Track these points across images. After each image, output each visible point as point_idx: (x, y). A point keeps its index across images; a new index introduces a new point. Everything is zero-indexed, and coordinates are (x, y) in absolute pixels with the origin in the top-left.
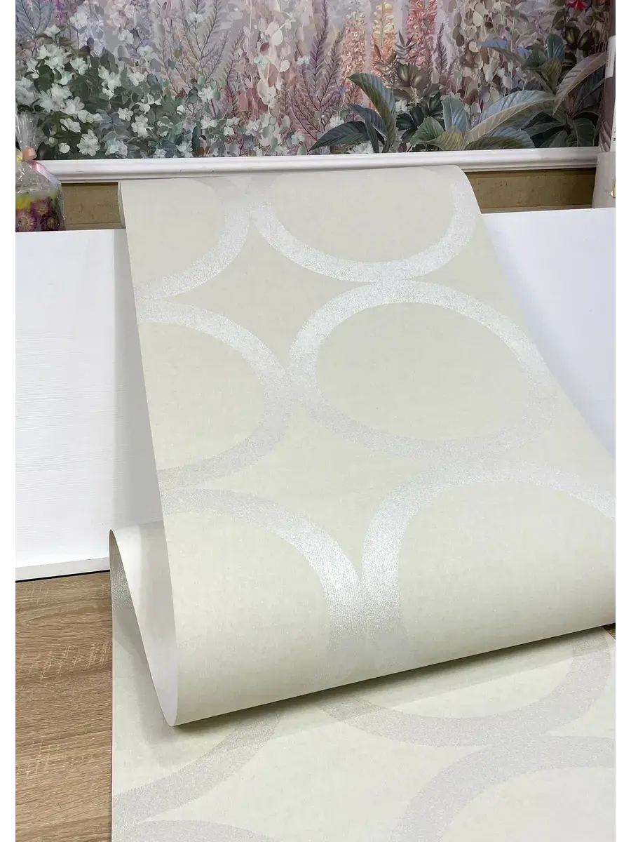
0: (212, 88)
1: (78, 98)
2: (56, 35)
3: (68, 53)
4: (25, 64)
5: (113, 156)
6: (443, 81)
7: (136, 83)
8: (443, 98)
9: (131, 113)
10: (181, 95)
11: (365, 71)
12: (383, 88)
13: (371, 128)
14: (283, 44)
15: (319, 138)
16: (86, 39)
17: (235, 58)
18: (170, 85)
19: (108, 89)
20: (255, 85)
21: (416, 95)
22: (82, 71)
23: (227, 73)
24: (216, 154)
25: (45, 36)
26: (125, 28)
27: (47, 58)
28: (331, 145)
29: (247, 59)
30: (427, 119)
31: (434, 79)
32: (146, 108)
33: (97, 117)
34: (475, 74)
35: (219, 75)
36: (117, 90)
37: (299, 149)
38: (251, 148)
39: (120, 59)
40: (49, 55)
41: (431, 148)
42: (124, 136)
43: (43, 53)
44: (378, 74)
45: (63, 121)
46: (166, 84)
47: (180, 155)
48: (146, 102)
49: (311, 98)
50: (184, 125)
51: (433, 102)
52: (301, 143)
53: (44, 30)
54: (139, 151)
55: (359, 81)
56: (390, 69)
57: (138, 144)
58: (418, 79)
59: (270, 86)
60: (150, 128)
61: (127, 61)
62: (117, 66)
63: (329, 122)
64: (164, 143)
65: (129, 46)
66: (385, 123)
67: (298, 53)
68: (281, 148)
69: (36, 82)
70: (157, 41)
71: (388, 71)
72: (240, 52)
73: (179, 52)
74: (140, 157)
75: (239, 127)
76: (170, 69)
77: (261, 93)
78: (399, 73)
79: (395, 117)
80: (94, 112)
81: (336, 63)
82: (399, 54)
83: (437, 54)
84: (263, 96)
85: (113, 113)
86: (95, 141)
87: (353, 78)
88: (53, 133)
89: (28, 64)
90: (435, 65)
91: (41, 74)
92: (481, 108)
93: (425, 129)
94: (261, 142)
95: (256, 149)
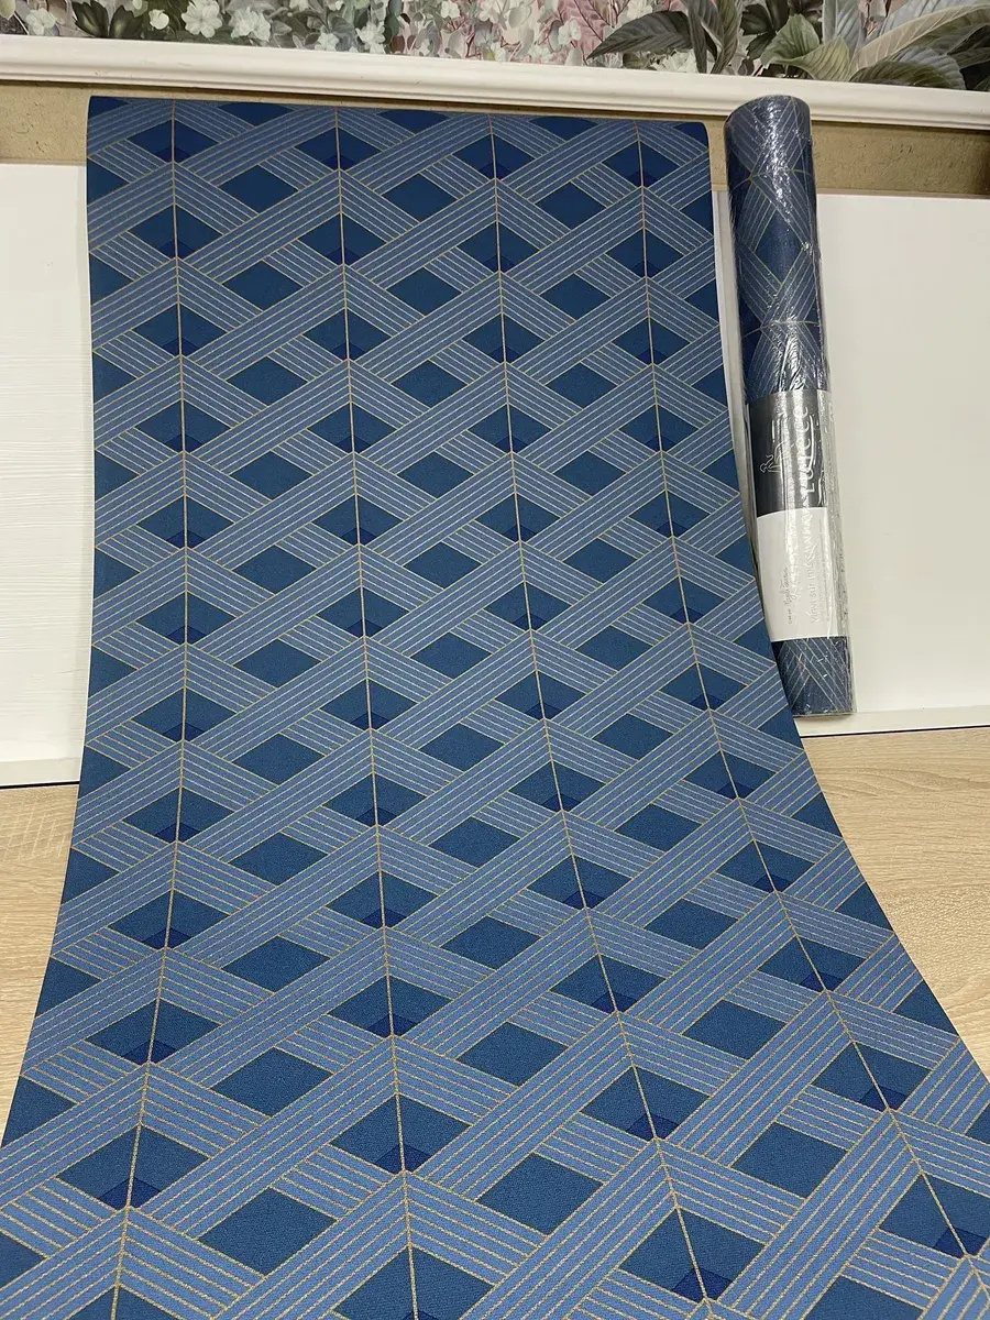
5: (244, 41)
13: (697, 25)
15: (606, 36)
24: (426, 52)
28: (625, 52)
30: (793, 19)
37: (571, 53)
38: (485, 45)
41: (794, 72)
42: (268, 6)
47: (362, 46)
52: (574, 43)
54: (289, 35)
57: (289, 22)
63: (626, 7)
64: (335, 21)
66: (721, 21)
68: (537, 50)
74: (294, 46)
75: (470, 4)
79: (740, 9)
86: (215, 8)
92: (887, 11)
93: (789, 36)
94: (505, 34)
95: (495, 47)
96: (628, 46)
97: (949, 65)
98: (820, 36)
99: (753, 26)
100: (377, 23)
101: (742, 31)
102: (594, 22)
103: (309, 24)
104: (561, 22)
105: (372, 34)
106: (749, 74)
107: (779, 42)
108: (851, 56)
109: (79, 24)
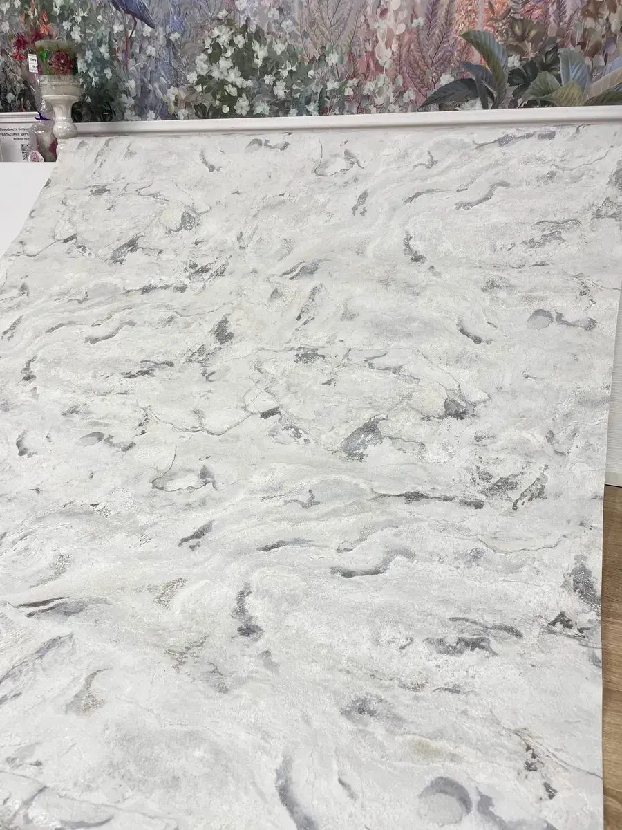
0: (338, 53)
1: (237, 68)
2: (225, 17)
3: (232, 31)
4: (204, 42)
5: (259, 115)
6: (562, 33)
7: (279, 53)
8: (561, 51)
9: (274, 78)
10: (312, 61)
11: (479, 28)
12: (496, 44)
13: (482, 84)
14: (401, 9)
15: (429, 96)
16: (245, 19)
17: (358, 24)
18: (304, 52)
19: (258, 59)
20: (373, 48)
21: (530, 50)
22: (240, 46)
23: (350, 38)
24: (337, 112)
25: (219, 19)
26: (273, 7)
27: (218, 36)
28: (440, 102)
29: (368, 25)
30: (541, 75)
31: (552, 31)
32: (285, 73)
33: (249, 83)
34: (599, 24)
35: (344, 41)
36: (265, 59)
38: (366, 107)
39: (268, 33)
40: (220, 34)
41: (544, 104)
42: (267, 99)
43: (216, 32)
44: (490, 30)
45: (226, 87)
46: (301, 52)
47: (309, 113)
48: (285, 68)
49: (423, 58)
50: (314, 88)
51: (550, 57)
52: (412, 101)
53: (217, 14)
54: (277, 111)
55: (472, 39)
56: (504, 24)
57: (277, 105)
58: (533, 33)
59: (387, 48)
60: (287, 91)
61: (274, 35)
62: (266, 39)
63: (439, 79)
65: (275, 22)
66: (495, 79)
67: (413, 16)
68: (392, 107)
69: (210, 56)
70: (296, 15)
71: (502, 26)
72: (362, 19)
73: (313, 24)
74: (277, 115)
75: (358, 88)
76: (305, 39)
77: (378, 56)
78: (512, 27)
79: (507, 73)
80: (247, 79)
81: (449, 22)
82: (514, 9)
83: (555, 6)
84: (380, 58)
85: (260, 80)
86: (247, 102)
87: (466, 36)
88: (218, 97)
89: (205, 42)
90: (552, 17)
91: (214, 49)
92: (606, 61)
93: (538, 83)
94: (376, 100)
95: (371, 107)
96: (442, 100)
98: (560, 82)
99: (515, 81)
101: (509, 84)
102: (422, 89)
103: (285, 105)
104: (405, 92)
106: (515, 107)
107: (533, 88)
108: (583, 91)
109: (196, 114)
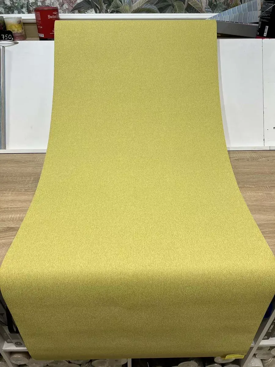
13: (93, 3)
15: (73, 7)
37: (67, 11)
41: (118, 12)
47: (23, 13)
57: (8, 9)
60: (11, 3)
64: (17, 8)
74: (8, 13)
75: (43, 2)
96: (79, 9)
97: (155, 8)
98: (122, 4)
100: (25, 8)
101: (104, 3)
102: (70, 4)
103: (12, 9)
104: (64, 5)
105: (24, 10)
106: (107, 13)
107: (113, 5)
108: (130, 6)
